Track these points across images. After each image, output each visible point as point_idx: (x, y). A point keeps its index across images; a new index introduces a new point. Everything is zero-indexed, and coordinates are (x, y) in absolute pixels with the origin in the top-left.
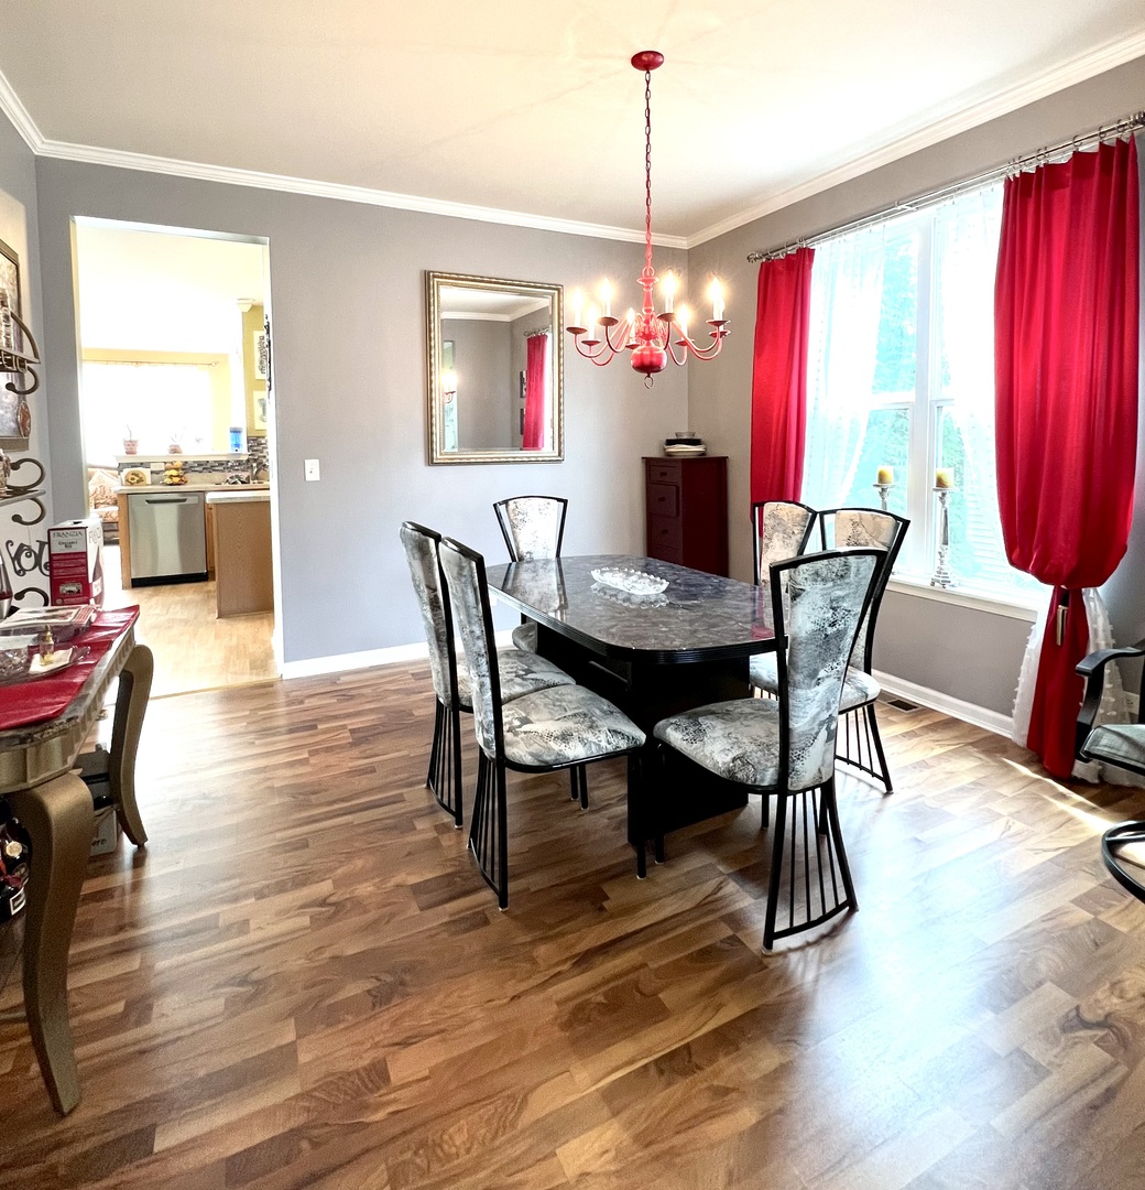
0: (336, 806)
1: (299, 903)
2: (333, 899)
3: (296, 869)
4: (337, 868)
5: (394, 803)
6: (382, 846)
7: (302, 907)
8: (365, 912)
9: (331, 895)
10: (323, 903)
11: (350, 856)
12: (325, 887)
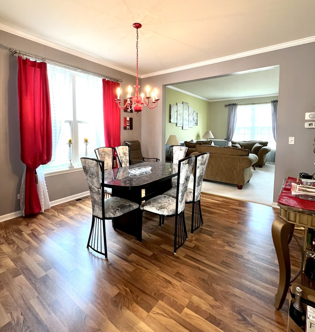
0: (204, 268)
1: (235, 249)
2: (227, 245)
3: (230, 257)
4: (220, 250)
5: (190, 256)
6: (206, 247)
7: (235, 248)
8: (223, 238)
9: (227, 246)
10: (230, 246)
11: (215, 250)
12: (227, 248)
